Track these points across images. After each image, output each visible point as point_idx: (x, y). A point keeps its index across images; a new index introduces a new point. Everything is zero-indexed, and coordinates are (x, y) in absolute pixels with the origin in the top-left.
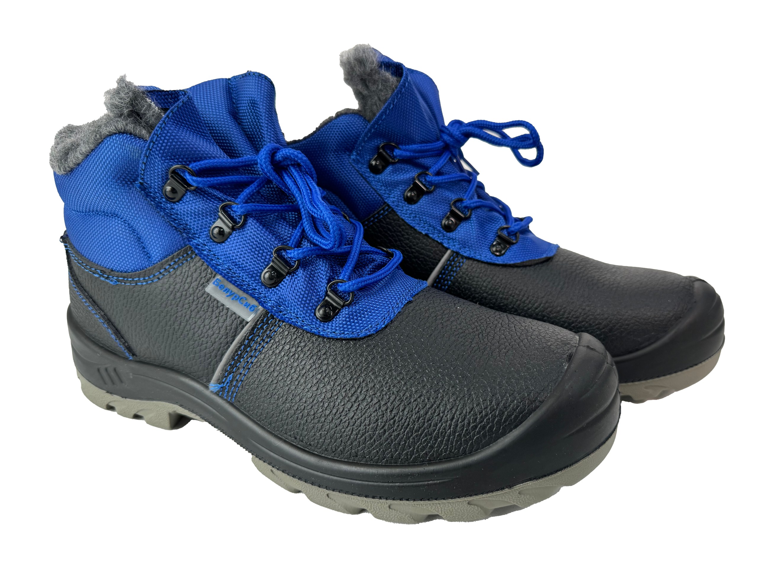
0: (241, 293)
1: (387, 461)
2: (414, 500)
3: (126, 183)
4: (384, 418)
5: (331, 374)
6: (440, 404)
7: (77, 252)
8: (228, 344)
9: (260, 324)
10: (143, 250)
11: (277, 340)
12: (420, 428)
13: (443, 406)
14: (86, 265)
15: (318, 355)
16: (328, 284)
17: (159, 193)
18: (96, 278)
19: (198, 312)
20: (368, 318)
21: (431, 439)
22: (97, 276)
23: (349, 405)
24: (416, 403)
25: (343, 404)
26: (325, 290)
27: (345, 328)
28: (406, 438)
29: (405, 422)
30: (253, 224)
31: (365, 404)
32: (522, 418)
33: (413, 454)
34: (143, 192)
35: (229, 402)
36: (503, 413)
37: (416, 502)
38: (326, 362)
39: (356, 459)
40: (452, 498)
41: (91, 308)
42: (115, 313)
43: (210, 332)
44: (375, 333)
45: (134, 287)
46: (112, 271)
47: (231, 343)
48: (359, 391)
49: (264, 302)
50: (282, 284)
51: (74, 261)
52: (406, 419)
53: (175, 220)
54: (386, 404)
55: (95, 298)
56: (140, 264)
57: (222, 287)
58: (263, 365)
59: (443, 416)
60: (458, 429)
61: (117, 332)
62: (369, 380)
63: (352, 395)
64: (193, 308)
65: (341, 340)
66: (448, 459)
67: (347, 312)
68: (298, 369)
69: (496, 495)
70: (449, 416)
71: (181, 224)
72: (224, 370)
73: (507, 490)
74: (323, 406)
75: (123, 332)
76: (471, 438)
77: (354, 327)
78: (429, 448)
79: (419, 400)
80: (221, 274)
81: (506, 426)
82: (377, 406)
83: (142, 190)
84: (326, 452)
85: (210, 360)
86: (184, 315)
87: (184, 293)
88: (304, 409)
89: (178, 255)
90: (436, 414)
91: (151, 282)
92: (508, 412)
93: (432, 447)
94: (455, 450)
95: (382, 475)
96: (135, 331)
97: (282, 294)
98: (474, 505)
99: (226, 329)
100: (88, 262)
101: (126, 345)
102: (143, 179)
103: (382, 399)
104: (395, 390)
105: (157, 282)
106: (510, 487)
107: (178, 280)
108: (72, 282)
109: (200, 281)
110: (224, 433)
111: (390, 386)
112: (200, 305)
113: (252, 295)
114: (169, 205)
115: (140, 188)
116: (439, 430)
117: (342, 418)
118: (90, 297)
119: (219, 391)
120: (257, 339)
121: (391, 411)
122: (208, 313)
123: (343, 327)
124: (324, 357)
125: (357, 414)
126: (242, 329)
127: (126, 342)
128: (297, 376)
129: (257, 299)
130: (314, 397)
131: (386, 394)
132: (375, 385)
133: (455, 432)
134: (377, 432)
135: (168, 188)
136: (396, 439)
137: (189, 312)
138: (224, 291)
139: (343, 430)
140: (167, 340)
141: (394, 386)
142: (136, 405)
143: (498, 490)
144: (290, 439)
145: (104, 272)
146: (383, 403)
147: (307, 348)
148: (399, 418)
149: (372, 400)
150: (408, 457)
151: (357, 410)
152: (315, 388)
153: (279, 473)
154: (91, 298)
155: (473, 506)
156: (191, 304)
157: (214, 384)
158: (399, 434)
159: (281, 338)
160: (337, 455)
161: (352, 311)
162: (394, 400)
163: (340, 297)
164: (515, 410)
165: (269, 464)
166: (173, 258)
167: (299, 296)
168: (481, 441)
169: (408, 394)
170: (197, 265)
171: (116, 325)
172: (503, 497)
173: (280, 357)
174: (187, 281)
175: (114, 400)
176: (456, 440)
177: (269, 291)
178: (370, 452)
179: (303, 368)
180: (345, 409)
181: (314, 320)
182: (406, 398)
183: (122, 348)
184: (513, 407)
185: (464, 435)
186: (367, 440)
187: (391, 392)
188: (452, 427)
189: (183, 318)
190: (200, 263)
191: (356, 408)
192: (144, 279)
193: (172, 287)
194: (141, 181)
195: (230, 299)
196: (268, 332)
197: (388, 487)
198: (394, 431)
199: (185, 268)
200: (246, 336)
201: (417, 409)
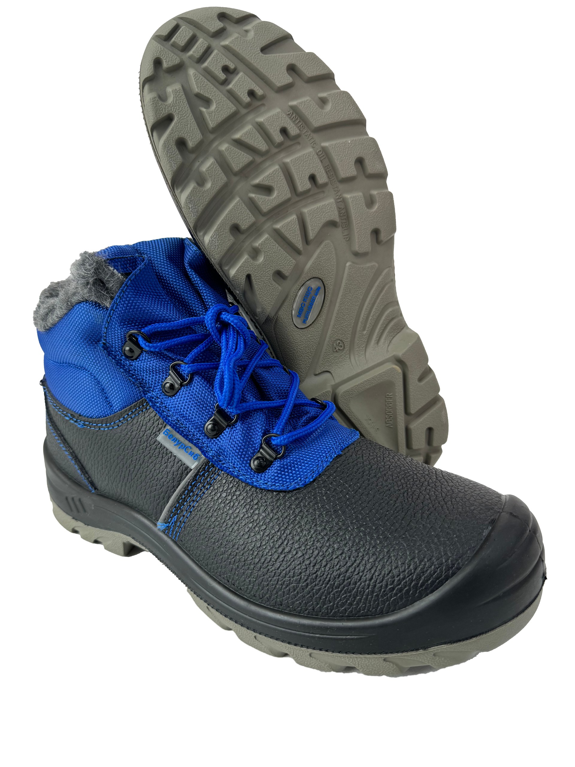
0: (187, 442)
1: (309, 612)
2: (333, 652)
3: (92, 343)
4: (307, 572)
5: (261, 524)
6: (360, 564)
7: (52, 396)
8: (175, 488)
9: (202, 471)
10: (106, 400)
11: (216, 487)
12: (340, 585)
13: (363, 565)
14: (59, 409)
15: (250, 505)
16: (263, 437)
17: (119, 352)
18: (67, 420)
19: (150, 457)
20: (298, 471)
21: (350, 596)
22: (67, 418)
23: (276, 556)
24: (337, 560)
25: (270, 554)
26: (260, 442)
27: (276, 480)
28: (327, 593)
29: (326, 578)
30: (199, 380)
31: (290, 556)
32: (438, 583)
33: (333, 609)
34: (105, 351)
35: (173, 540)
36: (420, 577)
37: (335, 654)
38: (257, 512)
39: (281, 607)
40: (368, 654)
41: (62, 445)
42: (81, 451)
43: (160, 476)
44: (303, 486)
45: (98, 431)
46: (80, 415)
47: (177, 487)
48: (285, 543)
49: (207, 451)
50: (223, 436)
51: (50, 404)
52: (328, 575)
53: (133, 375)
54: (309, 558)
55: (66, 437)
56: (103, 412)
57: (170, 437)
58: (203, 509)
59: (362, 576)
60: (376, 589)
61: (83, 468)
62: (295, 533)
63: (279, 547)
64: (145, 454)
65: (272, 491)
66: (366, 617)
67: (278, 465)
68: (232, 517)
69: (411, 655)
70: (368, 576)
71: (138, 379)
72: (170, 511)
73: (421, 651)
74: (252, 554)
75: (87, 469)
76: (388, 600)
77: (284, 480)
78: (348, 605)
79: (340, 557)
80: (170, 425)
81: (422, 590)
82: (301, 559)
83: (105, 349)
84: (254, 598)
85: (159, 501)
86: (138, 460)
87: (139, 440)
88: (236, 555)
89: (135, 406)
90: (356, 573)
91: (112, 428)
92: (425, 577)
93: (351, 604)
94: (373, 608)
95: (304, 626)
96: (97, 469)
97: (222, 444)
98: (390, 662)
99: (173, 475)
100: (61, 405)
101: (90, 480)
102: (105, 340)
103: (306, 553)
104: (318, 545)
105: (117, 429)
106: (425, 648)
107: (135, 428)
108: (48, 420)
109: (152, 430)
110: (168, 568)
111: (314, 541)
112: (152, 452)
113: (196, 445)
114: (128, 362)
115: (103, 347)
116: (358, 588)
117: (269, 567)
118: (61, 436)
119: (165, 530)
120: (199, 485)
121: (314, 566)
122: (159, 458)
123: (274, 478)
124: (256, 507)
125: (283, 565)
126: (187, 475)
127: (89, 477)
128: (231, 523)
129: (200, 449)
130: (245, 544)
131: (309, 549)
132: (300, 538)
133: (373, 592)
134: (300, 585)
135: (127, 348)
136: (317, 594)
137: (142, 457)
138: (172, 440)
139: (270, 579)
140: (124, 480)
141: (318, 541)
142: (97, 532)
143: (413, 650)
144: (224, 581)
145: (74, 417)
146: (307, 557)
147: (241, 497)
148: (321, 573)
149: (297, 553)
150: (328, 611)
151: (282, 561)
152: (246, 537)
153: (213, 611)
154: (63, 436)
155: (388, 663)
156: (144, 450)
157: (161, 522)
158: (320, 589)
159: (219, 486)
160: (264, 602)
161: (283, 464)
162: (317, 555)
163: (273, 450)
164: (432, 576)
165: (205, 601)
166: (130, 409)
167: (237, 447)
168: (398, 603)
169: (330, 550)
170: (151, 415)
171: (82, 461)
172: (418, 658)
173: (217, 504)
174: (142, 430)
175: (79, 525)
176: (374, 600)
177: (211, 441)
178: (293, 603)
179: (237, 516)
180: (273, 560)
181: (249, 471)
182: (329, 554)
183: (86, 482)
184: (431, 572)
185: (381, 596)
186: (291, 591)
187: (315, 547)
188: (371, 587)
189: (137, 462)
190: (154, 414)
191: (282, 559)
192: (106, 425)
193: (129, 433)
194: (104, 341)
195: (177, 447)
196: (208, 479)
197: (309, 637)
198: (315, 585)
199: (141, 418)
200: (189, 482)
201: (338, 566)
